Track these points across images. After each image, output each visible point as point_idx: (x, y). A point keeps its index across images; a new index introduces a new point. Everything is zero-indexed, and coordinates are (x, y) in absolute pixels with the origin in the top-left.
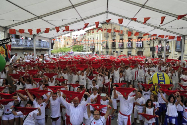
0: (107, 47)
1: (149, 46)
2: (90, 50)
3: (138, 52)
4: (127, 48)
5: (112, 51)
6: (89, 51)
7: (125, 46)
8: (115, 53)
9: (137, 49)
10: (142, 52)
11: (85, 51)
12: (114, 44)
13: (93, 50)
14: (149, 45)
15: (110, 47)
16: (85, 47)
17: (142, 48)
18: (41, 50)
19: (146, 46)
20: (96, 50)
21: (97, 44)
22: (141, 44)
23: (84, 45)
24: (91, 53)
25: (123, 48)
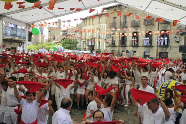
0: (113, 44)
1: (178, 45)
2: (87, 47)
3: (160, 53)
4: (143, 46)
5: (121, 49)
6: (85, 50)
7: (140, 44)
8: (124, 53)
9: (159, 49)
10: (167, 53)
11: (80, 49)
12: (123, 40)
13: (92, 48)
14: (178, 42)
15: (117, 44)
16: (80, 43)
17: (167, 46)
18: (12, 41)
19: (172, 43)
20: (96, 48)
21: (99, 38)
22: (166, 42)
23: (78, 41)
24: (89, 52)
25: (137, 46)
